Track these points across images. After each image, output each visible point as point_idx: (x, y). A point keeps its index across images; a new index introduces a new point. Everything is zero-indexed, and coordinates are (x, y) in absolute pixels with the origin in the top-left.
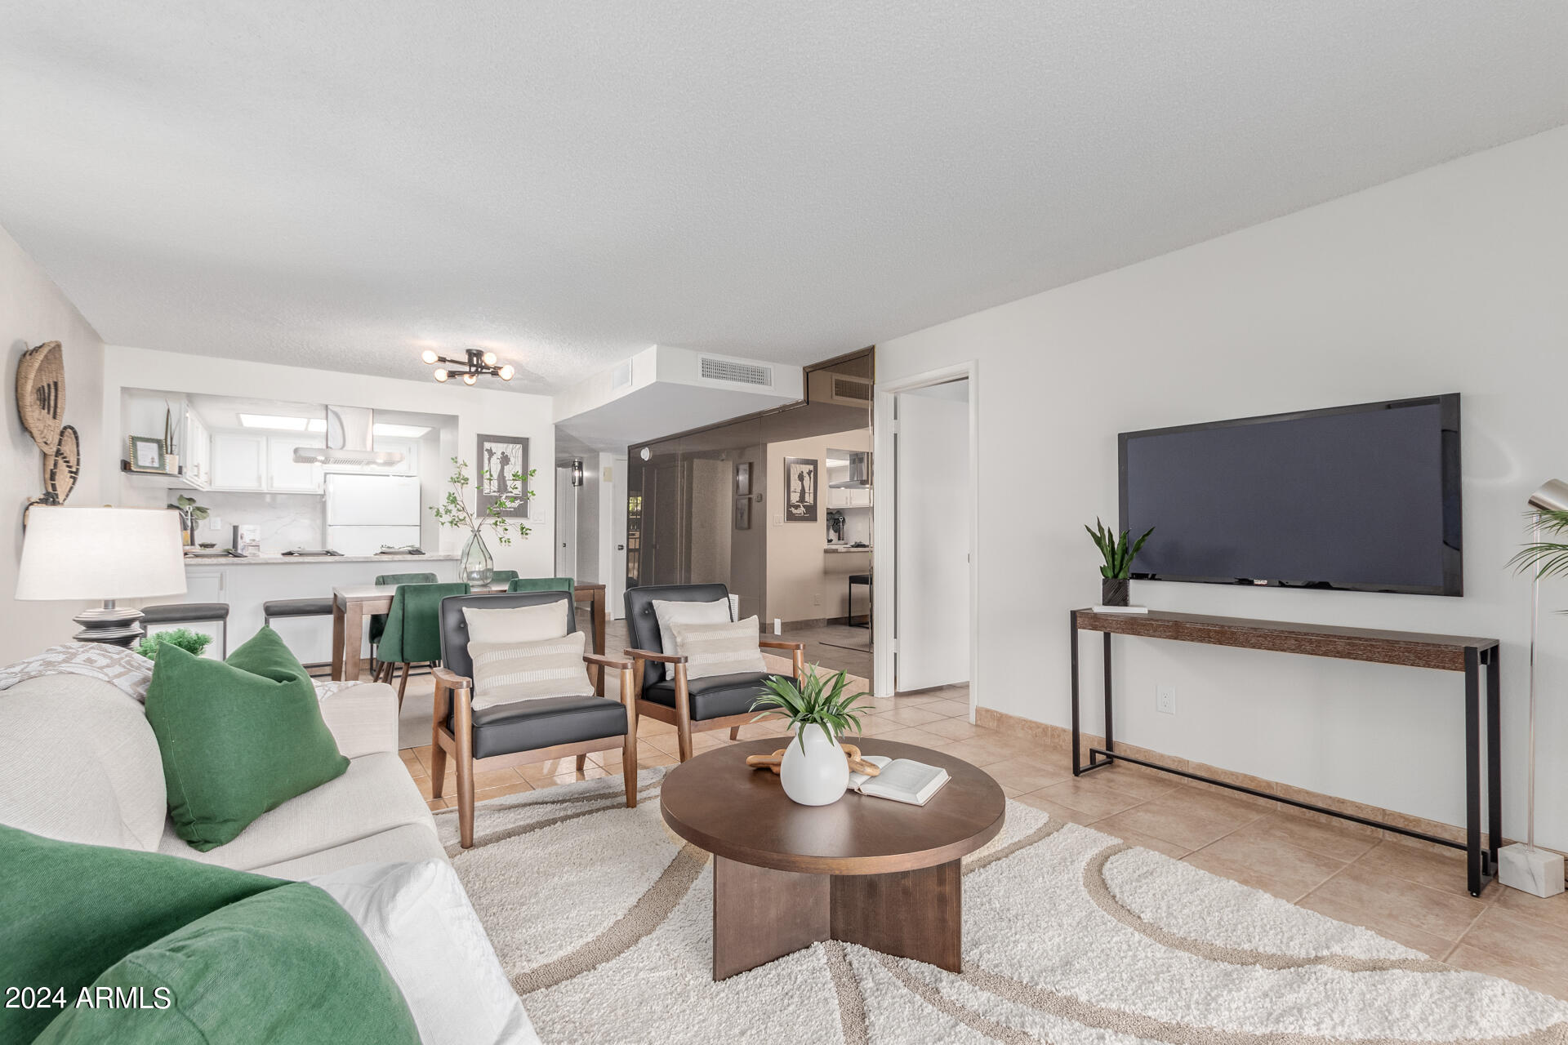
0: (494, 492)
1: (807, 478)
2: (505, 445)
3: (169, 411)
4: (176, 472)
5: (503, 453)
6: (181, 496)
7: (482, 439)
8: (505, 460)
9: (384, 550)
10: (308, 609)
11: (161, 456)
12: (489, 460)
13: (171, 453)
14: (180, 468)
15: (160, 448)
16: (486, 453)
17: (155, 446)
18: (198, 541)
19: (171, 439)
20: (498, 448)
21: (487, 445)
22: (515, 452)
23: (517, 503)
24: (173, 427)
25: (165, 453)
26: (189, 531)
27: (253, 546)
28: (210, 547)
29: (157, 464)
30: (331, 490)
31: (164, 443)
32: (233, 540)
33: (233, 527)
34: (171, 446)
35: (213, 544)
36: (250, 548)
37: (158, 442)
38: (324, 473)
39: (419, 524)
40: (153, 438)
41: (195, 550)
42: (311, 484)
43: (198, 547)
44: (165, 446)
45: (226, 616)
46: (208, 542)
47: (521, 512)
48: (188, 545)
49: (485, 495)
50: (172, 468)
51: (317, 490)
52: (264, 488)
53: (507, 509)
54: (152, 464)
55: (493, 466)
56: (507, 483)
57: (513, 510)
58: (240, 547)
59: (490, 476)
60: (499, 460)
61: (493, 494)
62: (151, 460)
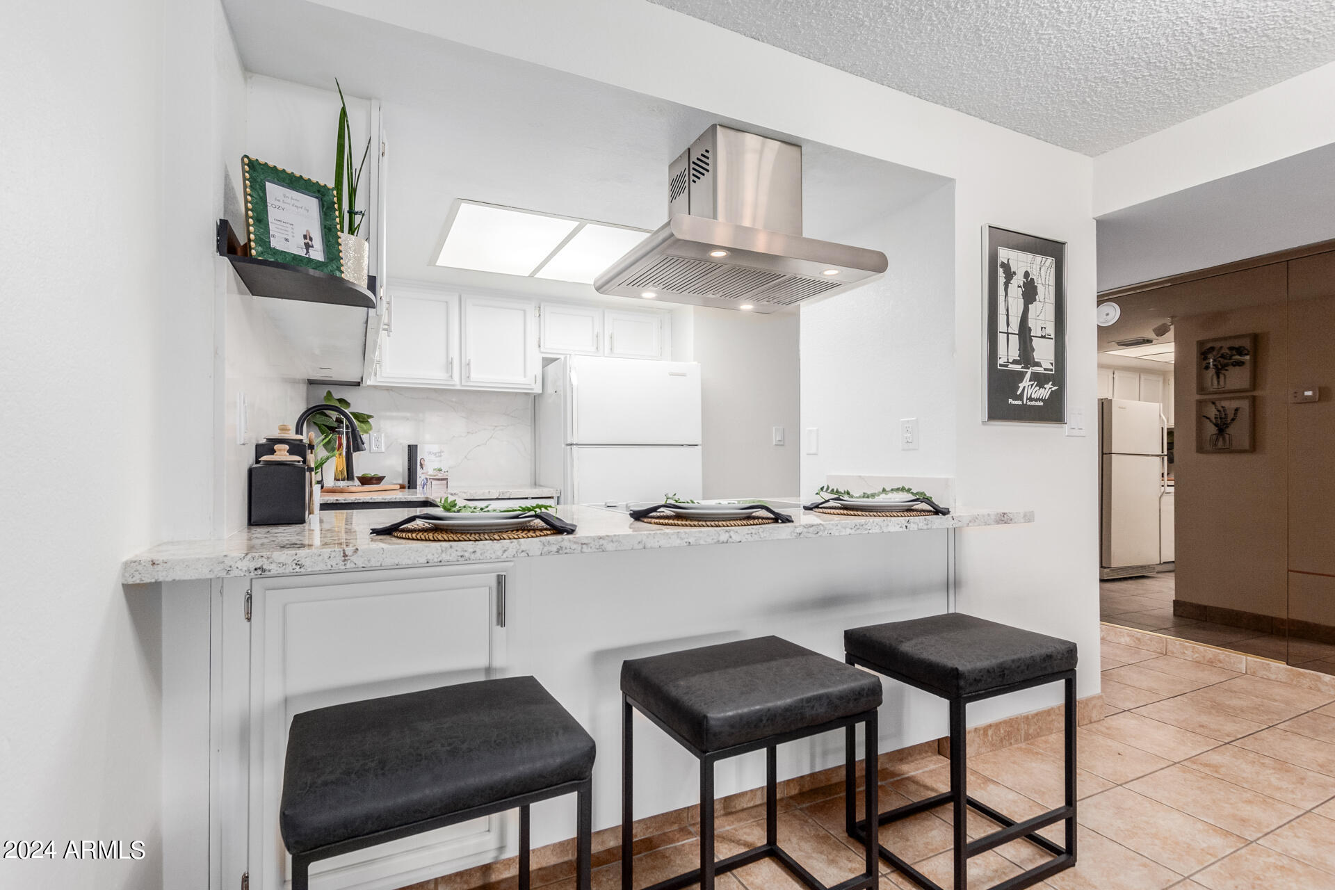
0: (1015, 362)
2: (1030, 256)
3: (344, 113)
4: (362, 287)
5: (1027, 274)
6: (329, 393)
7: (1000, 236)
8: (1030, 292)
11: (329, 234)
12: (1006, 285)
13: (352, 231)
14: (372, 281)
15: (327, 209)
16: (1000, 271)
17: (312, 203)
18: (358, 473)
19: (351, 194)
20: (1021, 262)
21: (1004, 254)
22: (1042, 271)
24: (356, 164)
25: (338, 227)
26: (344, 453)
27: (439, 480)
28: (375, 482)
29: (317, 254)
30: (575, 381)
31: (335, 199)
32: (409, 469)
33: (409, 446)
34: (352, 213)
35: (379, 480)
36: (434, 482)
37: (319, 191)
38: (543, 358)
39: (699, 441)
40: (306, 177)
41: (354, 489)
42: (525, 376)
43: (357, 482)
44: (336, 206)
45: (587, 774)
46: (371, 472)
47: (1052, 411)
48: (343, 480)
49: (999, 367)
50: (354, 273)
51: (533, 386)
52: (457, 383)
53: (1034, 403)
54: (308, 252)
55: (1013, 301)
56: (1035, 342)
57: (1041, 404)
58: (419, 481)
59: (1008, 325)
60: (1020, 291)
61: (1012, 367)
62: (303, 241)
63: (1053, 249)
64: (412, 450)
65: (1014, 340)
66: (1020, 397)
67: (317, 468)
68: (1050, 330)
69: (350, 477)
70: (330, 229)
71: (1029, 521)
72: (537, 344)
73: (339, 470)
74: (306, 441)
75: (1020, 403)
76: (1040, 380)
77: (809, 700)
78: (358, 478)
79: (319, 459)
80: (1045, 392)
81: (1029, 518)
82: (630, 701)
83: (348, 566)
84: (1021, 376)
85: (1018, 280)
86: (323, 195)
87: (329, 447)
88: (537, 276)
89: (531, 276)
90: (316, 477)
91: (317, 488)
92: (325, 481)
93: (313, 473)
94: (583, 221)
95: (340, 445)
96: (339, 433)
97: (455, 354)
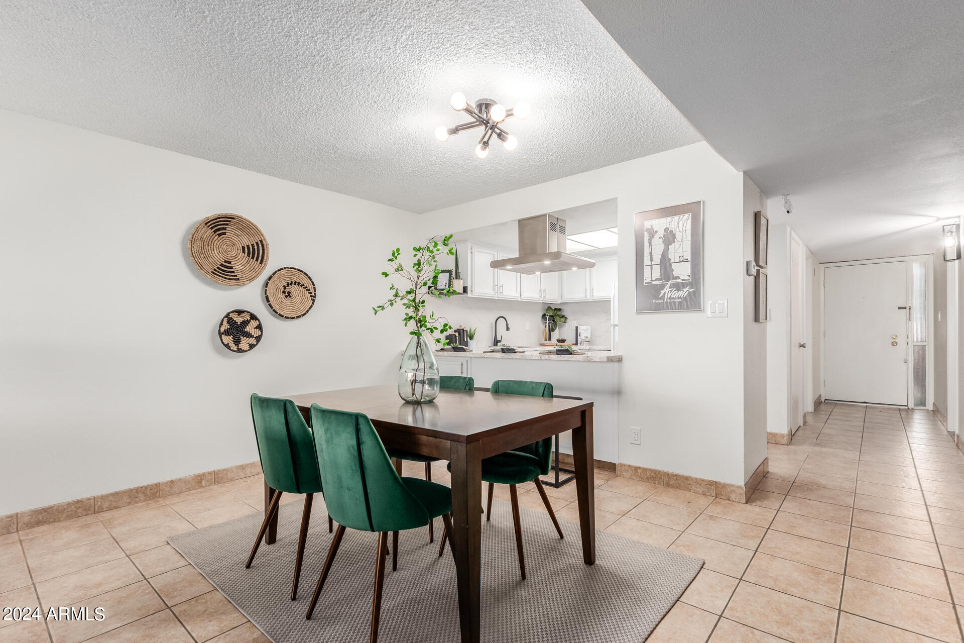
2: (669, 218)
4: (461, 291)
5: (666, 230)
7: (644, 216)
8: (669, 239)
11: (450, 281)
12: (650, 240)
13: (457, 278)
14: (465, 288)
16: (645, 234)
17: (448, 274)
19: (458, 268)
22: (681, 223)
23: (687, 290)
24: (459, 260)
27: (586, 341)
53: (673, 300)
55: (655, 247)
56: (674, 266)
57: (680, 300)
58: (579, 342)
59: (652, 260)
60: (662, 240)
61: (655, 283)
63: (692, 208)
65: (657, 268)
66: (662, 298)
68: (688, 256)
75: (662, 301)
76: (679, 286)
78: (557, 340)
80: (683, 293)
84: (662, 287)
86: (450, 272)
97: (588, 286)
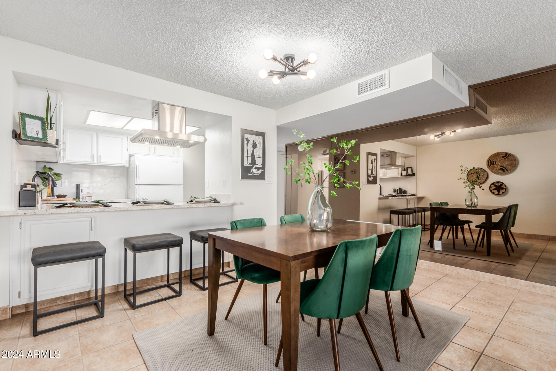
0: (250, 164)
1: (374, 163)
2: (255, 136)
3: (49, 97)
4: (54, 143)
5: (254, 141)
6: (45, 166)
7: (245, 131)
8: (255, 146)
9: (192, 199)
10: (161, 244)
11: (44, 130)
12: (247, 144)
13: (51, 129)
14: (57, 142)
15: (43, 124)
16: (245, 141)
17: (39, 122)
18: (56, 194)
19: (51, 118)
20: (252, 138)
21: (246, 136)
22: (259, 140)
23: (261, 171)
24: (52, 110)
25: (47, 128)
26: (51, 187)
27: (89, 196)
28: (63, 197)
29: (40, 136)
30: (137, 164)
31: (46, 121)
32: (77, 193)
33: (77, 185)
34: (51, 123)
35: (65, 196)
36: (87, 197)
37: (41, 119)
38: (129, 155)
39: (183, 184)
40: (37, 116)
41: (54, 200)
42: (122, 161)
43: (56, 197)
44: (46, 123)
45: (104, 254)
46: (62, 194)
47: (262, 177)
48: (50, 196)
49: (245, 165)
50: (51, 140)
51: (125, 164)
52: (95, 162)
53: (256, 175)
54: (37, 135)
55: (249, 148)
56: (256, 159)
57: (258, 175)
58: (81, 197)
59: (248, 154)
60: (252, 145)
61: (249, 165)
62: (36, 133)
63: (262, 135)
64: (78, 186)
65: (250, 159)
66: (252, 173)
67: (40, 192)
68: (261, 155)
69: (53, 195)
70: (44, 129)
71: (242, 205)
72: (127, 150)
73: (48, 193)
74: (36, 184)
75: (251, 175)
76: (258, 169)
77: (161, 241)
78: (56, 196)
79: (41, 189)
80: (260, 171)
81: (242, 204)
82: (126, 248)
83: (48, 213)
84: (252, 168)
85: (251, 142)
86: (42, 120)
87: (45, 185)
88: (124, 128)
89: (122, 128)
90: (39, 194)
91: (40, 198)
92: (42, 196)
93: (39, 193)
94: (133, 118)
95: (49, 184)
96: (49, 180)
97: (95, 153)
